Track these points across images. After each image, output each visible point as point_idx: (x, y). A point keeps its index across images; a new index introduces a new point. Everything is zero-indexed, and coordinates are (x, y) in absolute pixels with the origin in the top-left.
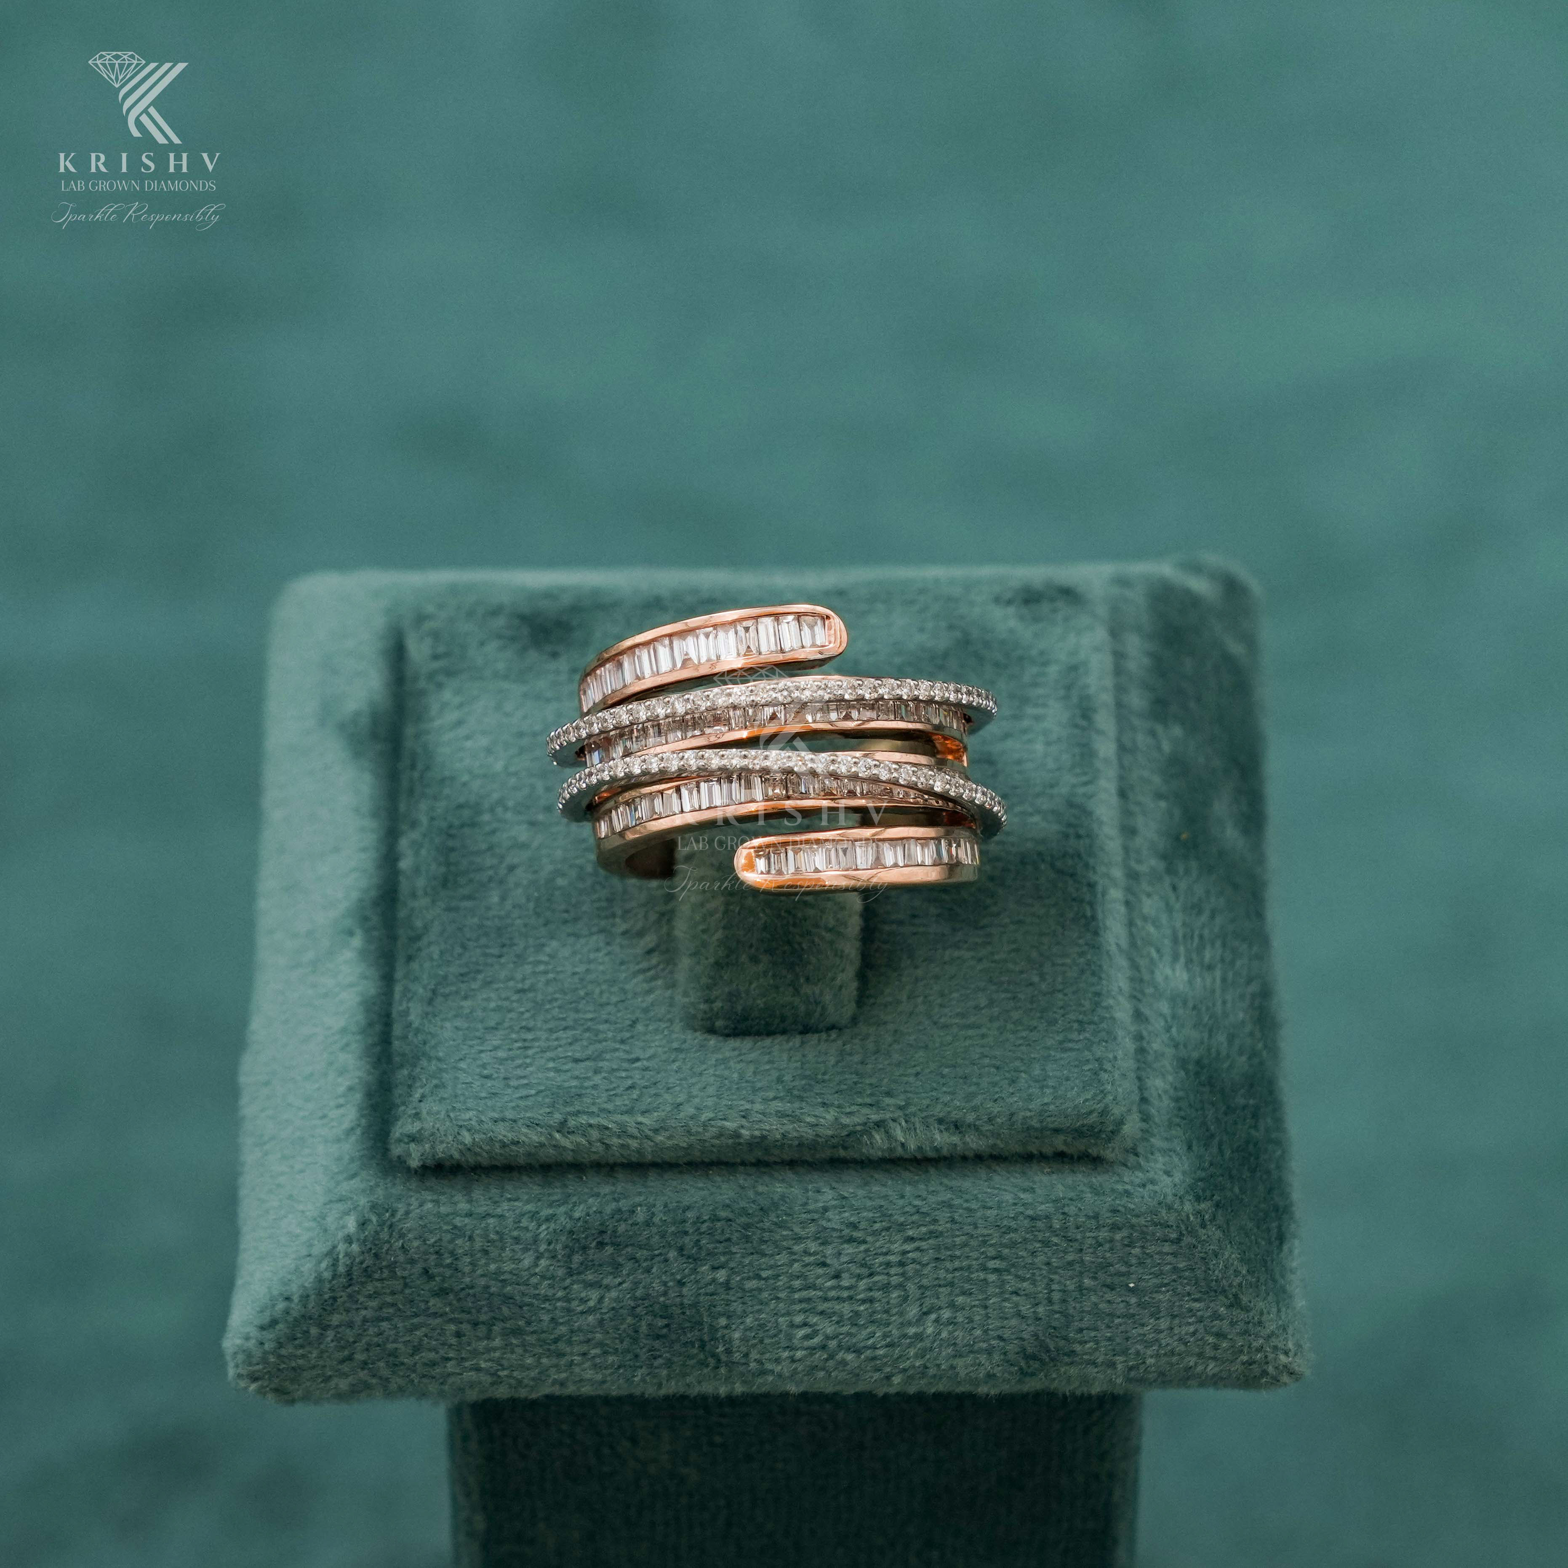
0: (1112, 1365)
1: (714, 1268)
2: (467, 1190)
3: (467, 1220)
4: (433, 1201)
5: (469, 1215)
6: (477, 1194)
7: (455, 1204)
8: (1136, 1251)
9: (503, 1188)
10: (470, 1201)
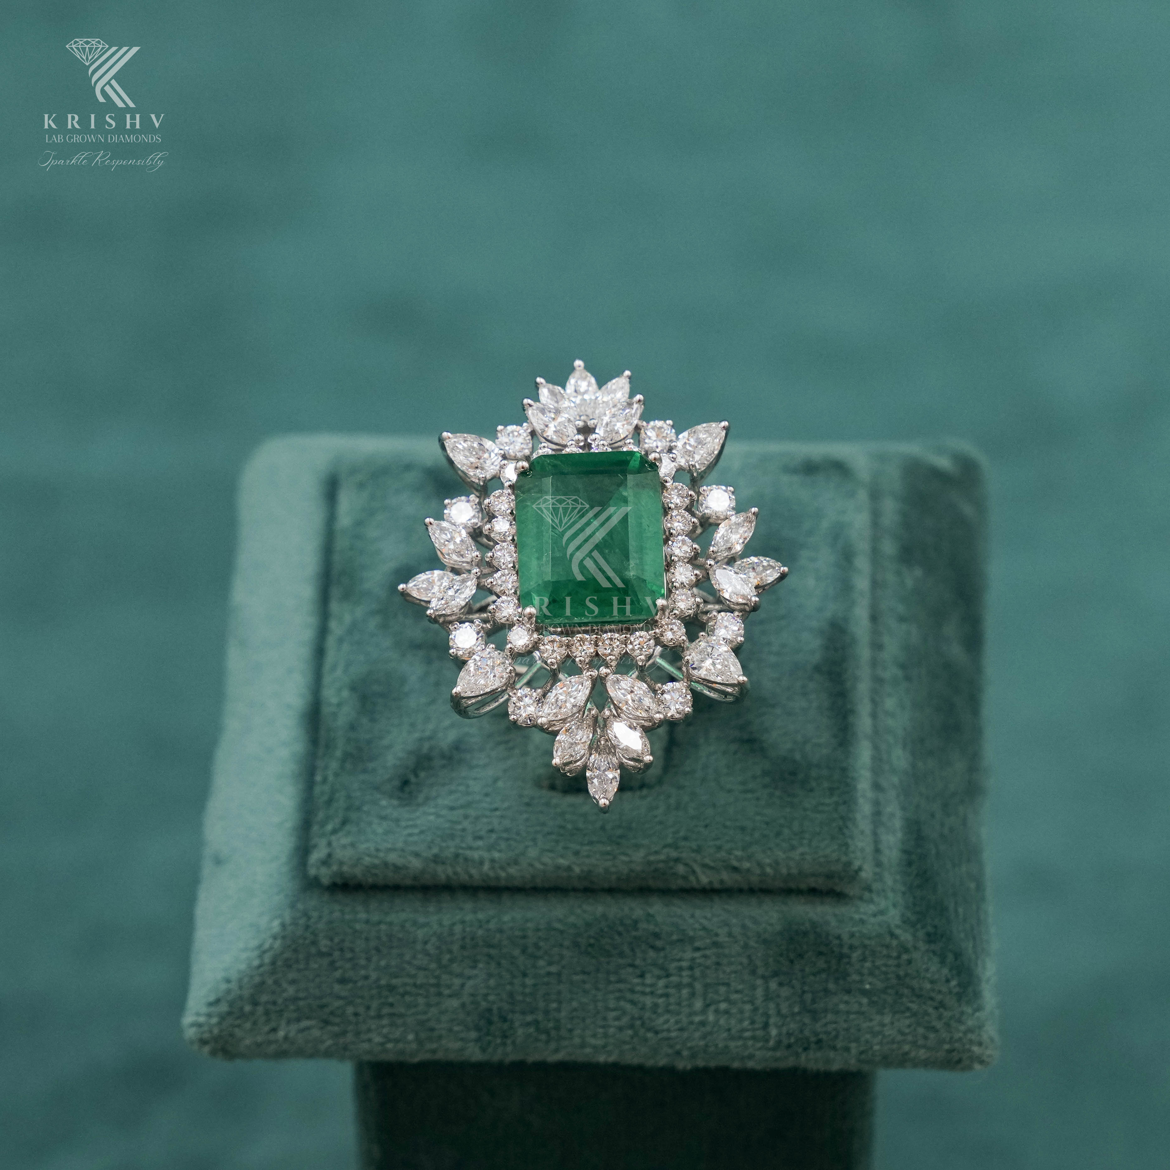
0: (847, 1049)
2: (366, 903)
3: (364, 926)
4: (339, 910)
5: (367, 922)
6: (373, 906)
7: (357, 913)
8: (868, 964)
9: (393, 903)
10: (368, 912)
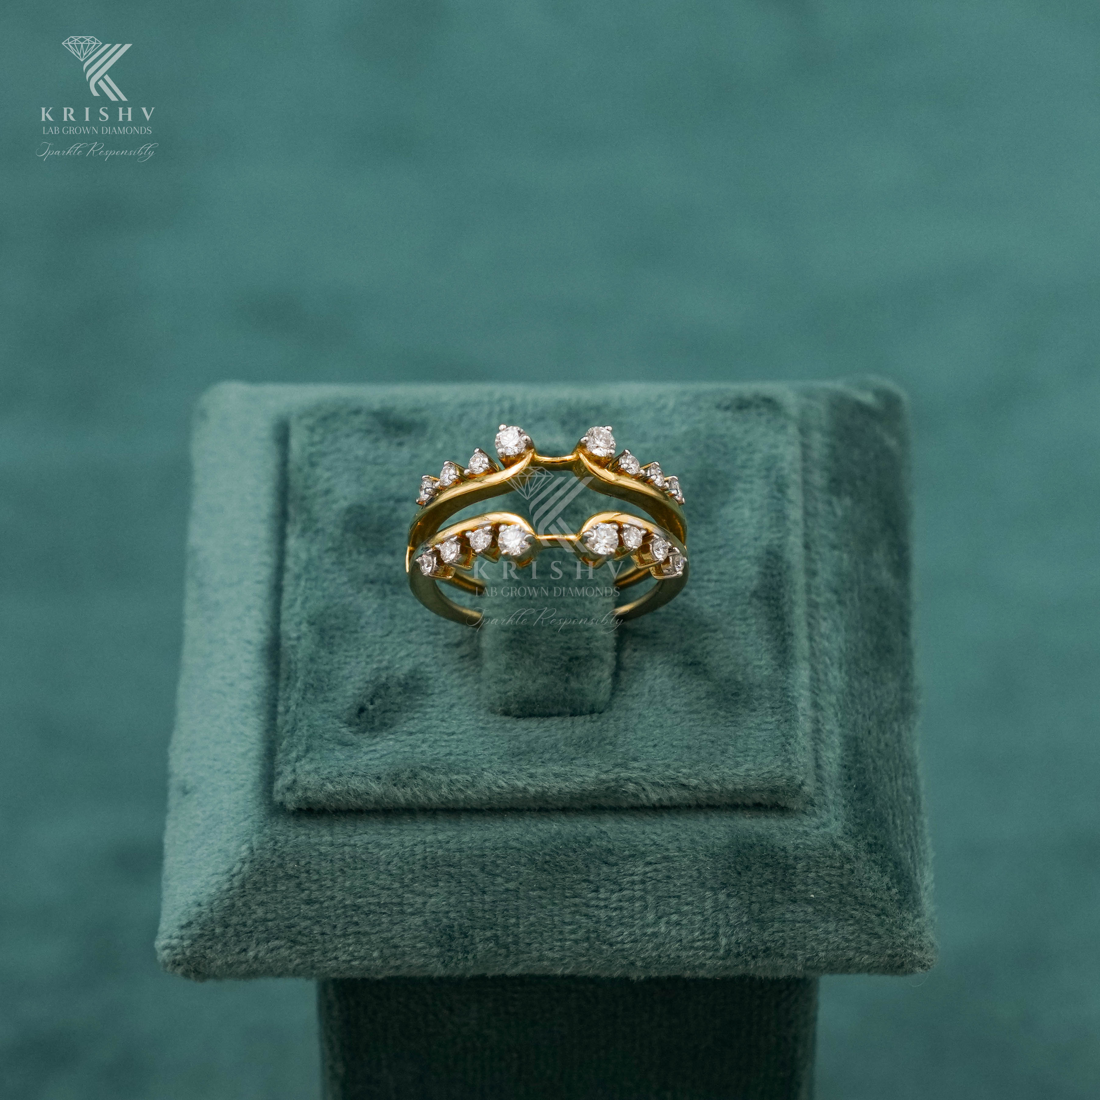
0: (794, 957)
2: (331, 827)
3: (329, 848)
4: (305, 834)
5: (332, 844)
6: (337, 829)
7: (322, 836)
8: (812, 875)
9: (356, 826)
10: (332, 835)
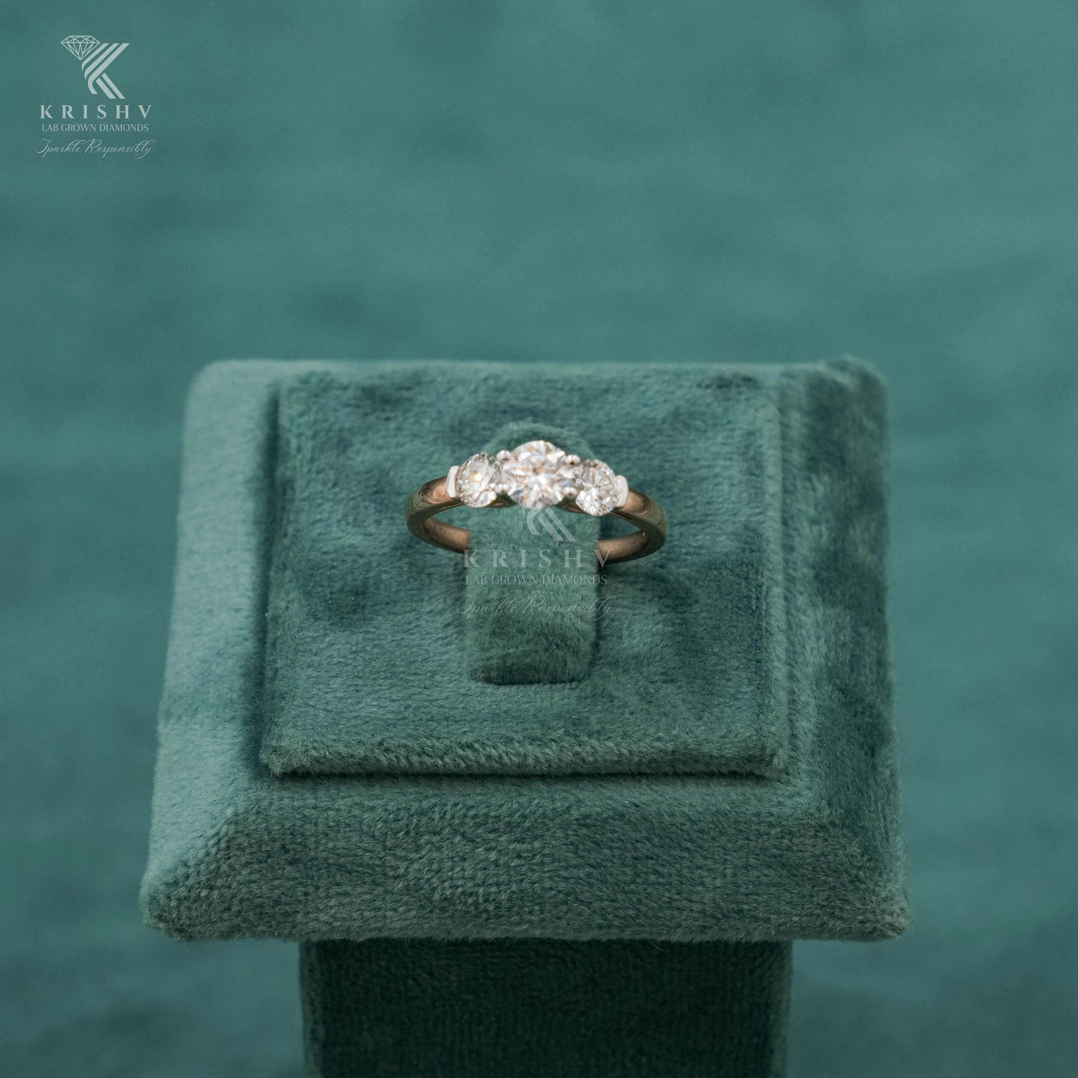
0: (767, 920)
1: (487, 850)
2: (314, 790)
3: (313, 812)
4: (289, 797)
5: (315, 808)
6: (321, 793)
7: (305, 800)
9: (339, 789)
10: (316, 799)
